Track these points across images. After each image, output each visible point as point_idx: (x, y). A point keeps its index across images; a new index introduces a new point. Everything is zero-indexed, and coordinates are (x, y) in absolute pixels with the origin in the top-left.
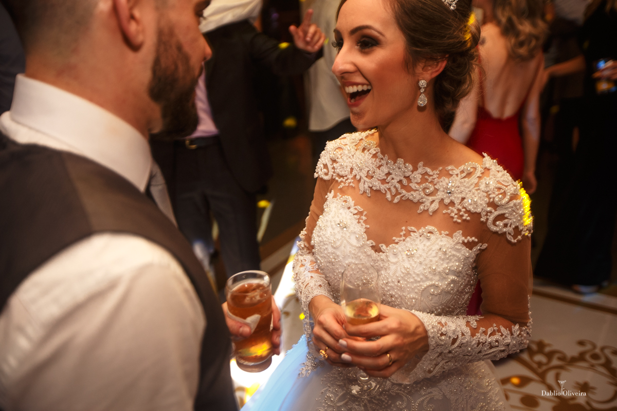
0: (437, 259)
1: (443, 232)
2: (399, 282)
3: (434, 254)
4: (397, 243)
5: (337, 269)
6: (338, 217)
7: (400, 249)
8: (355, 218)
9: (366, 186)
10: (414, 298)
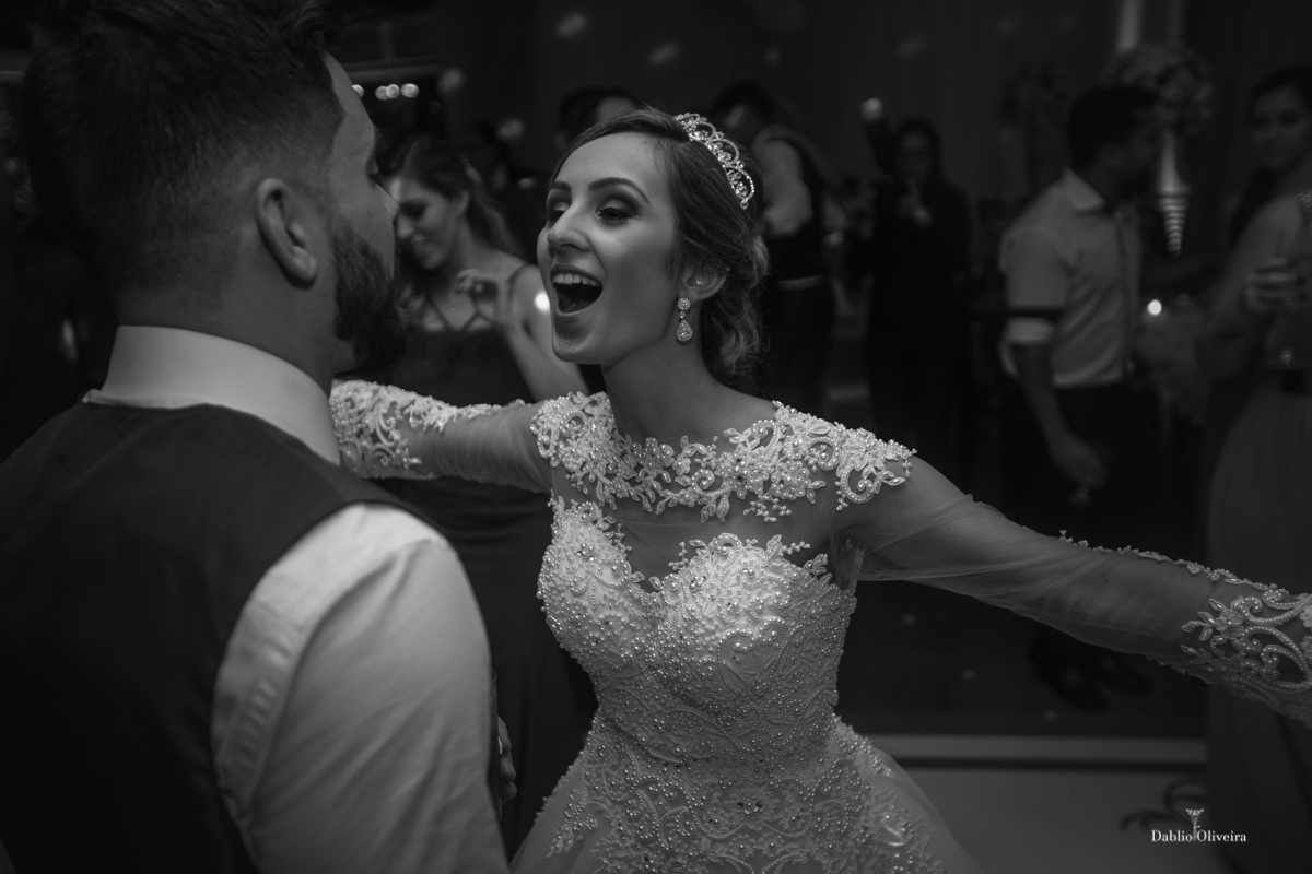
0: (739, 588)
1: (748, 540)
2: (681, 638)
3: (733, 580)
4: (676, 572)
5: (587, 632)
6: (577, 540)
7: (682, 581)
8: (607, 537)
9: (607, 493)
10: (709, 663)
